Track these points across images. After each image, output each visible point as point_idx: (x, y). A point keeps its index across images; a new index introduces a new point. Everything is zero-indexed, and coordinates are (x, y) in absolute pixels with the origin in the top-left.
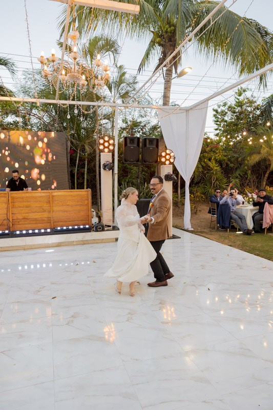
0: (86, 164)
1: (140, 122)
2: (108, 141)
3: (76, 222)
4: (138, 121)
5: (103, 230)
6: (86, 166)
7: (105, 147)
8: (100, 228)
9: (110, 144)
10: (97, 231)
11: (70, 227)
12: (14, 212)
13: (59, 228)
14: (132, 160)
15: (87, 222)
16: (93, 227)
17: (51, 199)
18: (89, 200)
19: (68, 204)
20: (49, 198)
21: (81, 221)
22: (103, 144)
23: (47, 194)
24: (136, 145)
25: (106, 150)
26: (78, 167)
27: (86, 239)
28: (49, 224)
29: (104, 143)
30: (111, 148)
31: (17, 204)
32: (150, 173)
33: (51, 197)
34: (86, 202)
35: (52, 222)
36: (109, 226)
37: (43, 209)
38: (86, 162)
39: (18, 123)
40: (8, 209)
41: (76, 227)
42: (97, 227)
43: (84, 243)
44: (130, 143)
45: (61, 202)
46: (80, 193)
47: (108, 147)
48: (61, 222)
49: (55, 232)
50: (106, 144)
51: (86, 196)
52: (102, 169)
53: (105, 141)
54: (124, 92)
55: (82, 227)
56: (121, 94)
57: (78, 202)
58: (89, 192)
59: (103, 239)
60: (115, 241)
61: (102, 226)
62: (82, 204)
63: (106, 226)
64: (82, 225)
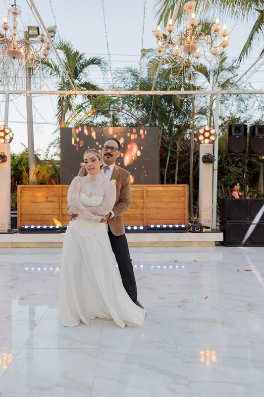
0: (177, 164)
1: (239, 118)
2: (209, 131)
3: (171, 221)
4: (237, 116)
5: (201, 231)
6: (177, 166)
7: (205, 138)
8: (198, 229)
9: (211, 135)
10: (195, 232)
11: (165, 226)
13: (152, 226)
14: (237, 151)
15: (183, 221)
16: (189, 228)
17: (145, 194)
18: (186, 197)
19: (163, 200)
20: (143, 193)
21: (177, 220)
22: (203, 135)
23: (141, 189)
24: (242, 134)
25: (206, 141)
26: (168, 169)
27: (182, 240)
28: (142, 221)
29: (204, 133)
30: (212, 138)
32: (253, 175)
33: (145, 191)
34: (183, 199)
35: (145, 219)
36: (208, 228)
37: (136, 205)
38: (177, 162)
39: (107, 123)
41: (171, 226)
42: (195, 227)
43: (179, 244)
44: (235, 131)
45: (155, 198)
46: (176, 188)
47: (209, 138)
48: (154, 220)
49: (148, 230)
50: (207, 134)
51: (182, 192)
52: (201, 162)
53: (205, 131)
54: (223, 81)
55: (177, 226)
56: (221, 84)
57: (173, 198)
58: (186, 187)
59: (201, 242)
60: (214, 245)
61: (200, 227)
62: (177, 201)
63: (204, 227)
64: (177, 224)
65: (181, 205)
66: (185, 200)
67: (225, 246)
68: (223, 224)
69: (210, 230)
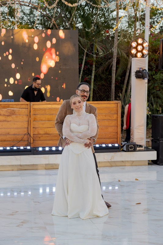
2: (142, 44)
3: (104, 141)
5: (135, 150)
7: (138, 51)
8: (131, 148)
10: (128, 151)
11: (98, 146)
12: (36, 126)
15: (116, 140)
16: (123, 147)
18: (119, 114)
21: (109, 138)
22: (136, 48)
25: (139, 55)
29: (137, 46)
30: (145, 52)
31: (38, 117)
34: (115, 116)
36: (140, 146)
40: (29, 122)
41: (104, 145)
42: (128, 146)
43: (111, 165)
46: (109, 105)
47: (141, 51)
50: (140, 48)
51: (115, 109)
52: (133, 78)
53: (138, 44)
55: (110, 145)
57: (105, 116)
58: (119, 105)
59: (133, 161)
60: (147, 164)
61: (134, 145)
62: (110, 118)
63: (138, 145)
64: (110, 144)
65: (114, 123)
66: (117, 118)
67: (158, 164)
68: (156, 142)
69: (143, 148)
